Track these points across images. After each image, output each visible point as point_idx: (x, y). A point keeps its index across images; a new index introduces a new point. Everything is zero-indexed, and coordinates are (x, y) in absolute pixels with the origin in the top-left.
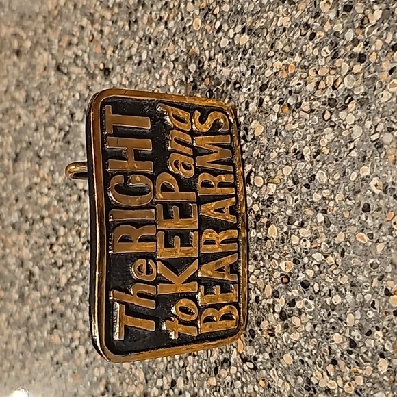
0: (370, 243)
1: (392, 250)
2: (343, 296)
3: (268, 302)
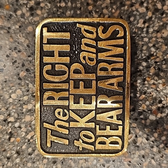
2: (66, 3)
3: (24, 2)
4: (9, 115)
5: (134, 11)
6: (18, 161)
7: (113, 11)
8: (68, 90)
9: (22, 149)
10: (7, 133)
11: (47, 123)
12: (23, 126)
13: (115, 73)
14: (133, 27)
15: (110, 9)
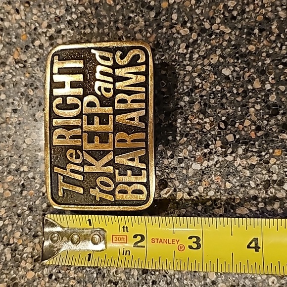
0: (113, 5)
1: (124, 9)
2: (92, 29)
3: (43, 30)
4: (22, 163)
5: (174, 34)
6: (30, 219)
7: (149, 35)
8: (81, 127)
9: (35, 205)
10: (19, 184)
11: (58, 167)
12: (37, 177)
13: (136, 106)
14: (173, 54)
15: (145, 33)
